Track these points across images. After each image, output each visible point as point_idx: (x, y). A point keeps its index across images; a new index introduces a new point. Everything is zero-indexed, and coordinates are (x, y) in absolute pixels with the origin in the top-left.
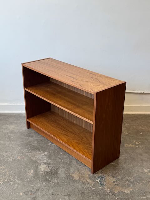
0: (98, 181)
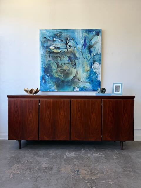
0: (76, 172)
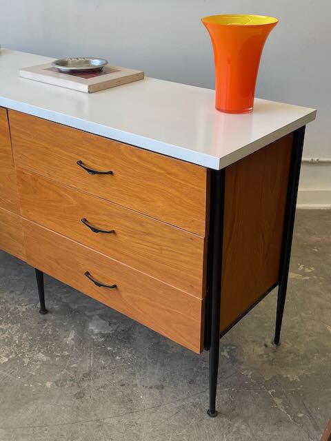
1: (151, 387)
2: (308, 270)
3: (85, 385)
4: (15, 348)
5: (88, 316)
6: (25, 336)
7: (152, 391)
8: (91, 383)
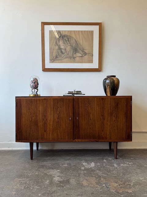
0: (104, 185)
1: (78, 195)
2: (130, 164)
3: (53, 195)
4: (28, 185)
5: (53, 176)
6: (31, 181)
7: (78, 196)
8: (55, 194)
